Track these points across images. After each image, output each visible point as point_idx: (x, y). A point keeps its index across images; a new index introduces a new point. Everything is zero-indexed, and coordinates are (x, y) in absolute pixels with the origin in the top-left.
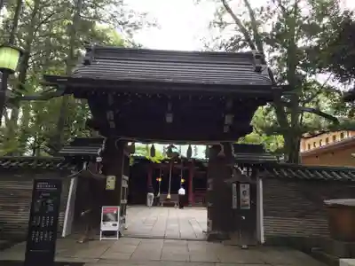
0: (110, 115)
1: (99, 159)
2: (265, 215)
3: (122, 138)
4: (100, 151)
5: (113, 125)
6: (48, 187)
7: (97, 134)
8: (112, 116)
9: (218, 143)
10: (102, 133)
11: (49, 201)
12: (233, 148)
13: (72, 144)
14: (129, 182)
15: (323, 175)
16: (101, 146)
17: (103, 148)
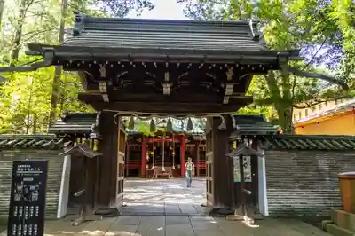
0: (103, 87)
1: (93, 135)
2: (268, 187)
4: (93, 126)
5: (106, 98)
6: (31, 171)
7: (90, 110)
8: (105, 88)
9: (218, 115)
11: (33, 188)
12: (234, 120)
14: (125, 159)
15: (325, 144)
16: (95, 122)
17: (97, 123)
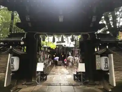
1: (22, 43)
2: (115, 71)
3: (37, 33)
4: (22, 38)
7: (22, 31)
8: (29, 18)
9: (87, 33)
10: (24, 30)
12: (96, 35)
13: (10, 36)
16: (24, 37)
17: (25, 37)
